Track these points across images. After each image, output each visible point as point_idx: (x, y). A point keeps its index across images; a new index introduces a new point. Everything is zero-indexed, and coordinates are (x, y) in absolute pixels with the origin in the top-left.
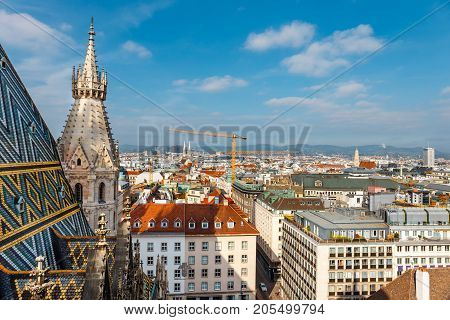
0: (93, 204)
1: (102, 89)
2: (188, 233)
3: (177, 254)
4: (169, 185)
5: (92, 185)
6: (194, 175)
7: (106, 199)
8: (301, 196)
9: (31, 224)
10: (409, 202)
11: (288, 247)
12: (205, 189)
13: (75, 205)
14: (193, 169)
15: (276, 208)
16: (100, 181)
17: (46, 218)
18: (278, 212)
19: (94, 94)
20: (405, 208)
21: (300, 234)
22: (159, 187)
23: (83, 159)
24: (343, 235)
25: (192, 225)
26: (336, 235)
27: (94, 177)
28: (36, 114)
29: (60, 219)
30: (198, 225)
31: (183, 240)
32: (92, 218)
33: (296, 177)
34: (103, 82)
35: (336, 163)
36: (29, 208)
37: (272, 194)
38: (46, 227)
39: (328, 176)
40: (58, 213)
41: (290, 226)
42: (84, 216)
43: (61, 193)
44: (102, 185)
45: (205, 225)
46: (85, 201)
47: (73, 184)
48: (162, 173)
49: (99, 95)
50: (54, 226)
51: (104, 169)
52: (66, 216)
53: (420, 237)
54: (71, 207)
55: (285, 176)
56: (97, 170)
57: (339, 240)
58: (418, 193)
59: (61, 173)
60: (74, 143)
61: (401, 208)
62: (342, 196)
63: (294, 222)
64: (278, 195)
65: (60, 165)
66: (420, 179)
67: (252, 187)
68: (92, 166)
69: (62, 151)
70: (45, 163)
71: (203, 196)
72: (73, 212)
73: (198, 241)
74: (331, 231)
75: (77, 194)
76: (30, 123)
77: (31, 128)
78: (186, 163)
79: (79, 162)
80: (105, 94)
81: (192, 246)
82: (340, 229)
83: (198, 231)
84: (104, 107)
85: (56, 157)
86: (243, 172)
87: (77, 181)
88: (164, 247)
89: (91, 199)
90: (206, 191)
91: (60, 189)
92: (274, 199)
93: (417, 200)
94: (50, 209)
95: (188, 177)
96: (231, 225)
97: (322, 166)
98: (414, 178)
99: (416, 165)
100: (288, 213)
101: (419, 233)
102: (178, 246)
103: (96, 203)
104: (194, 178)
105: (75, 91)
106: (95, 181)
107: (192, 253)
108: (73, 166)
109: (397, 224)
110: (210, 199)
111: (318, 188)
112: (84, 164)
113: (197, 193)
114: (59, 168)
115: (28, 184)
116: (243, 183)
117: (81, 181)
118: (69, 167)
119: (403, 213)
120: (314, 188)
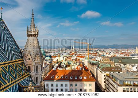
0: (34, 73)
1: (37, 33)
2: (70, 80)
3: (66, 88)
4: (65, 62)
5: (34, 67)
6: (74, 58)
7: (38, 71)
8: (113, 66)
9: (11, 83)
11: (107, 86)
12: (77, 63)
13: (28, 74)
14: (74, 55)
15: (103, 71)
16: (36, 65)
17: (17, 80)
18: (104, 72)
19: (34, 36)
21: (111, 82)
22: (61, 63)
23: (30, 58)
24: (129, 83)
25: (71, 78)
26: (126, 83)
27: (34, 64)
28: (15, 43)
29: (22, 79)
30: (74, 77)
31: (68, 83)
32: (34, 78)
33: (111, 58)
34: (37, 31)
35: (128, 51)
36: (10, 77)
37: (102, 65)
38: (17, 83)
39: (124, 58)
40: (21, 77)
41: (108, 78)
42: (31, 77)
43: (23, 70)
44: (37, 66)
45: (76, 78)
46: (31, 72)
47: (27, 66)
48: (63, 57)
49: (36, 36)
50: (19, 82)
51: (38, 61)
52: (24, 78)
54: (26, 74)
55: (107, 58)
56: (35, 61)
57: (127, 85)
59: (23, 63)
60: (27, 52)
62: (129, 66)
63: (109, 77)
64: (104, 66)
65: (23, 60)
67: (95, 62)
68: (33, 60)
69: (24, 55)
70: (18, 60)
71: (77, 66)
72: (27, 76)
73: (74, 83)
74: (124, 81)
75: (29, 70)
76: (13, 47)
77: (13, 48)
78: (72, 53)
79: (29, 59)
80: (38, 35)
81: (71, 85)
82: (127, 81)
83: (74, 80)
84: (37, 40)
85: (22, 57)
86: (92, 56)
87: (29, 65)
88: (62, 85)
89: (33, 71)
90: (78, 64)
91: (22, 69)
92: (102, 67)
94: (18, 76)
95: (72, 59)
96: (85, 78)
97: (122, 53)
100: (107, 73)
102: (66, 85)
103: (35, 73)
104: (74, 59)
105: (28, 35)
106: (35, 65)
107: (72, 88)
108: (27, 60)
110: (79, 67)
111: (120, 63)
112: (31, 60)
113: (75, 65)
114: (22, 61)
115: (11, 68)
116: (91, 61)
117: (30, 65)
118: (26, 61)
120: (118, 62)
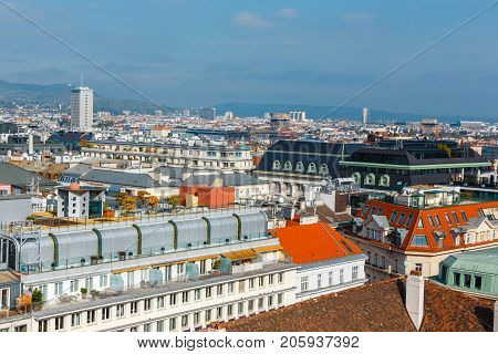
10: (60, 215)
20: (55, 230)
53: (84, 291)
58: (80, 192)
61: (45, 231)
66: (72, 160)
93: (78, 208)
98: (58, 159)
99: (54, 126)
101: (82, 284)
109: (36, 268)
119: (50, 242)
